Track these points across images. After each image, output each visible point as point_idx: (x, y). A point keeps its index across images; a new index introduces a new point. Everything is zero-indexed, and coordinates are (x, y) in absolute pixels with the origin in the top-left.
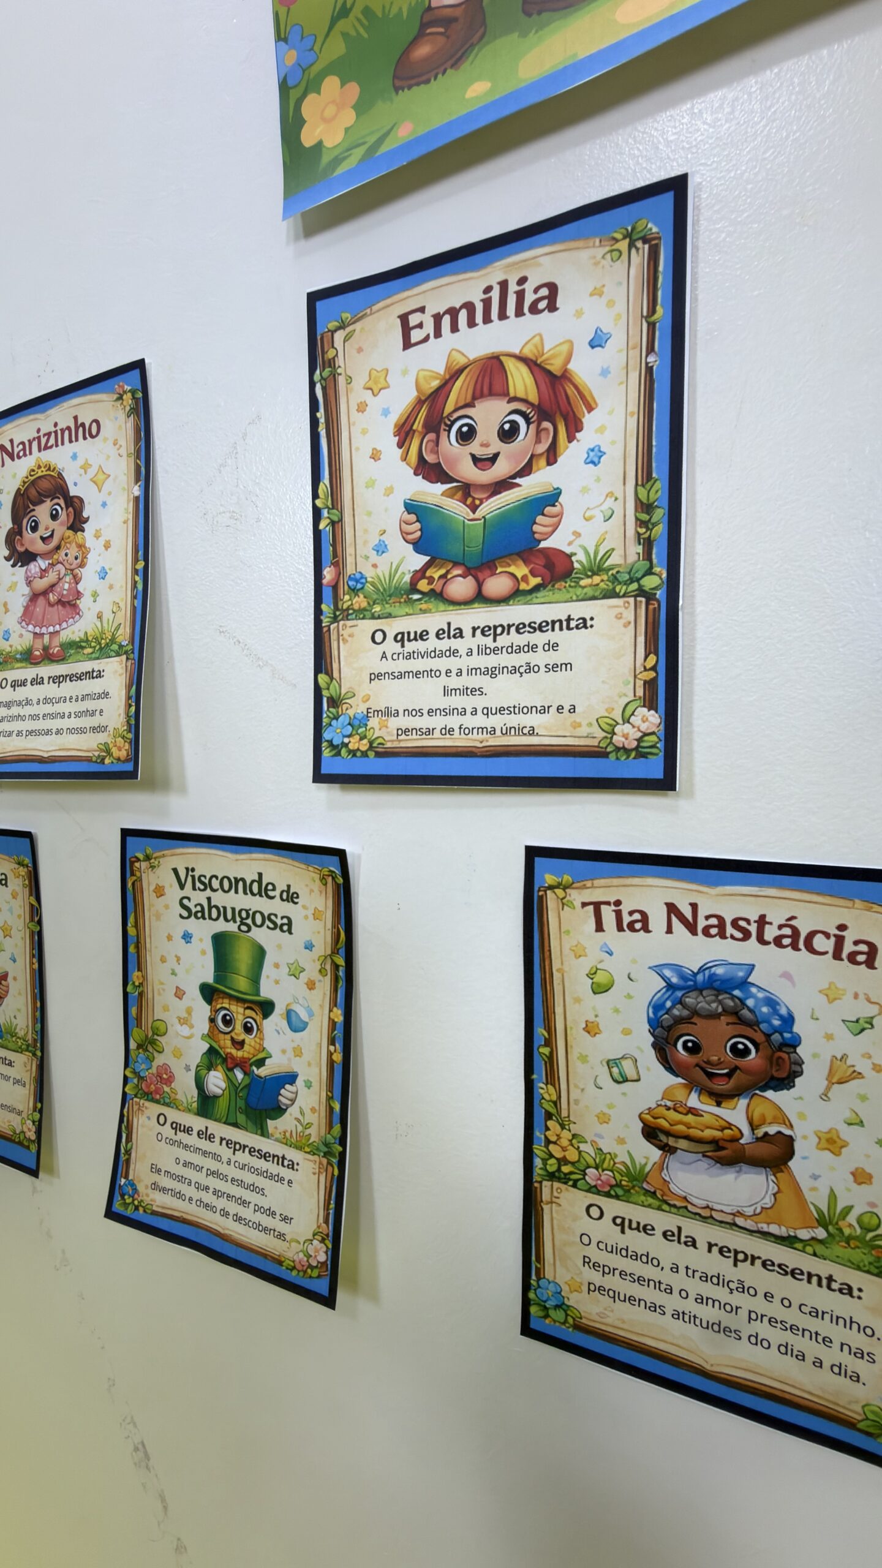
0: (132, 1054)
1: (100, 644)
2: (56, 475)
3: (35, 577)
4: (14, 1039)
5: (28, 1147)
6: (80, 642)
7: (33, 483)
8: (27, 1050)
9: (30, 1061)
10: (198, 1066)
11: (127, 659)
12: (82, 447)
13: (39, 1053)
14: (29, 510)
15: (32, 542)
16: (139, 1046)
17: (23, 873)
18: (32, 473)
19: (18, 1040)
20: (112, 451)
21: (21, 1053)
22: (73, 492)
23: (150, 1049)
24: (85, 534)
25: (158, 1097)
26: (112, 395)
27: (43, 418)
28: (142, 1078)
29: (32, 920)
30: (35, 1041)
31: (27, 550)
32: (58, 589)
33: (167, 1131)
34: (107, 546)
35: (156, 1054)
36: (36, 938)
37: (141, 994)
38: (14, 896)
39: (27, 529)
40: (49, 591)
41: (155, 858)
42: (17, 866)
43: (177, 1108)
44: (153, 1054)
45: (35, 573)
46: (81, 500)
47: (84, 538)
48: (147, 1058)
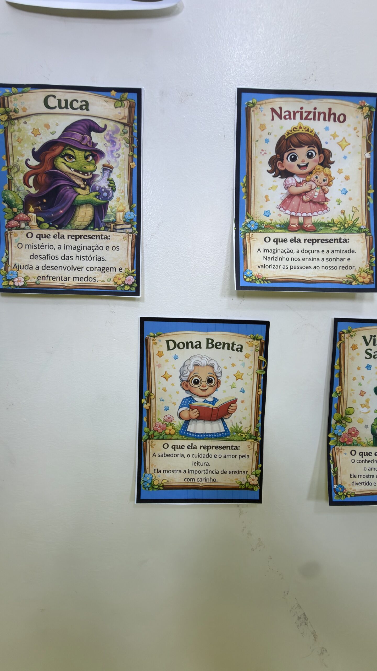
0: (333, 426)
1: (344, 226)
2: (313, 135)
3: (292, 186)
4: (239, 434)
5: (253, 489)
6: (328, 223)
7: (296, 135)
8: (250, 438)
9: (253, 444)
10: (372, 425)
11: (366, 235)
12: (331, 124)
13: (259, 439)
14: (290, 149)
15: (291, 166)
16: (337, 422)
17: (257, 344)
18: (295, 130)
19: (243, 434)
20: (354, 132)
21: (246, 440)
22: (324, 146)
23: (344, 422)
24: (330, 169)
25: (350, 443)
26: (356, 105)
27: (307, 103)
28: (340, 436)
29: (260, 368)
30: (256, 433)
31: (286, 170)
32: (310, 194)
33: (357, 457)
34: (347, 178)
35: (347, 423)
36: (262, 378)
37: (340, 397)
38: (247, 357)
39: (287, 158)
40: (303, 194)
41: (353, 332)
42: (251, 340)
43: (362, 446)
44: (345, 424)
45: (292, 183)
46: (330, 152)
47: (330, 172)
48: (342, 426)
